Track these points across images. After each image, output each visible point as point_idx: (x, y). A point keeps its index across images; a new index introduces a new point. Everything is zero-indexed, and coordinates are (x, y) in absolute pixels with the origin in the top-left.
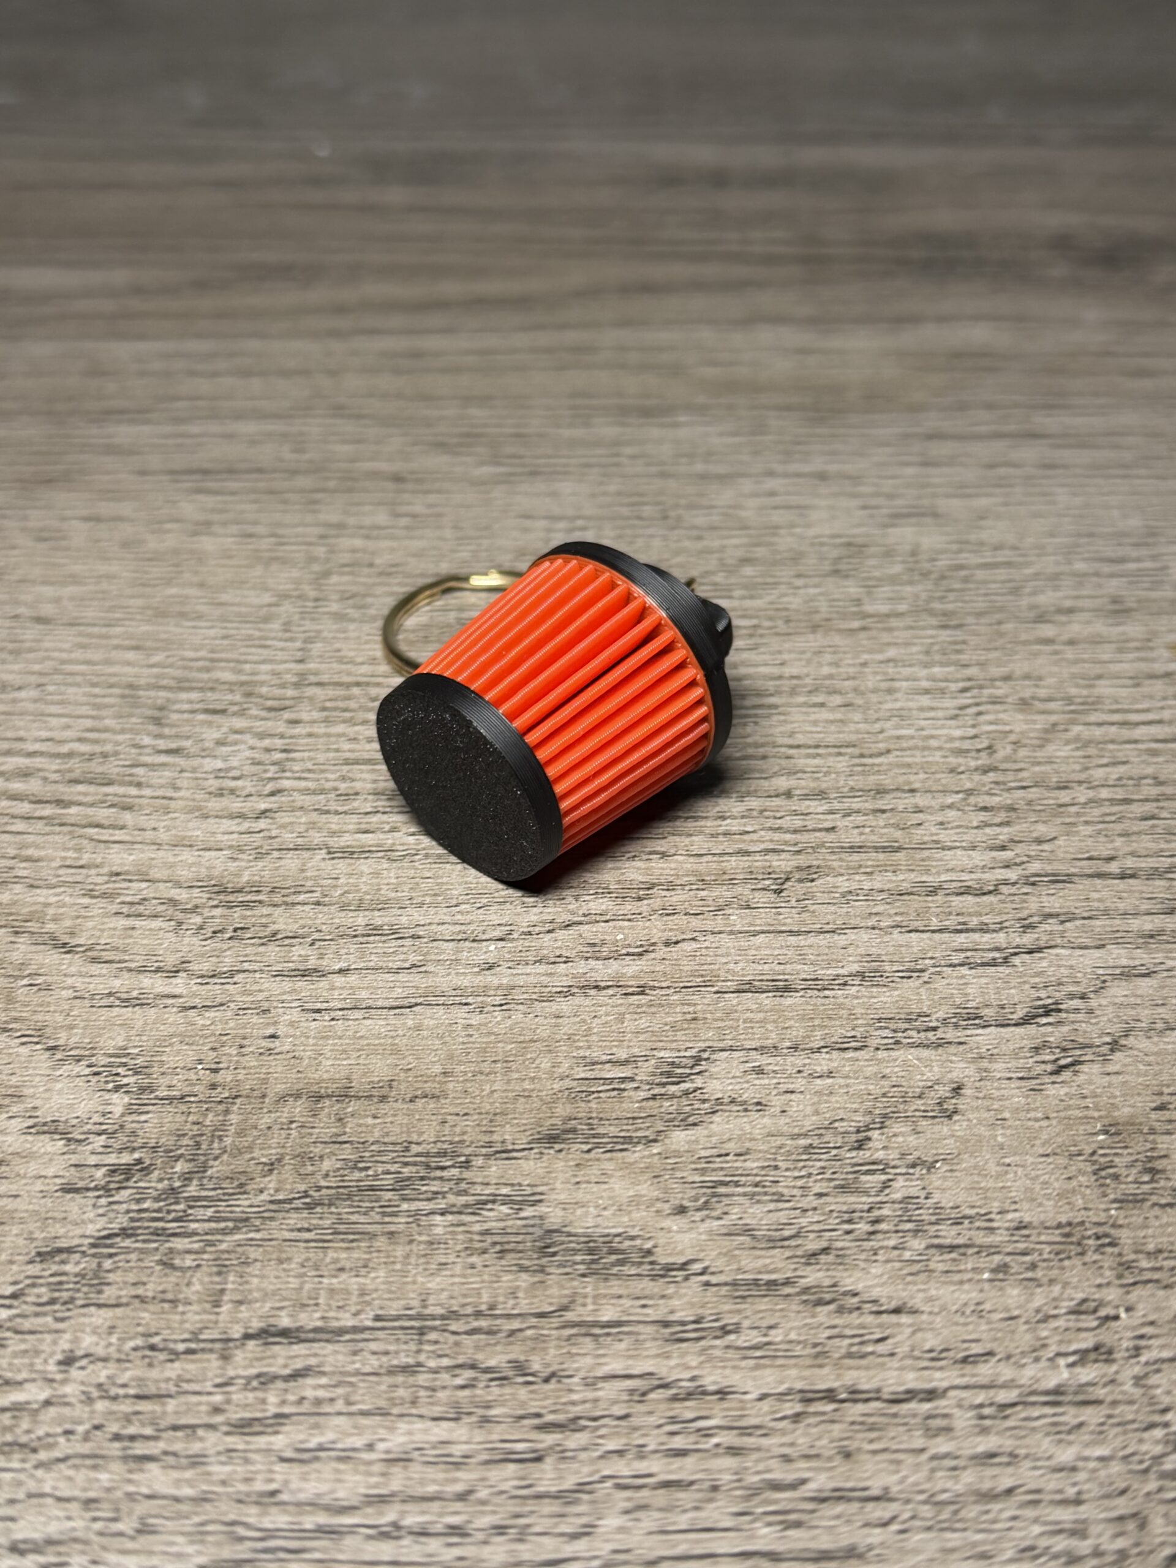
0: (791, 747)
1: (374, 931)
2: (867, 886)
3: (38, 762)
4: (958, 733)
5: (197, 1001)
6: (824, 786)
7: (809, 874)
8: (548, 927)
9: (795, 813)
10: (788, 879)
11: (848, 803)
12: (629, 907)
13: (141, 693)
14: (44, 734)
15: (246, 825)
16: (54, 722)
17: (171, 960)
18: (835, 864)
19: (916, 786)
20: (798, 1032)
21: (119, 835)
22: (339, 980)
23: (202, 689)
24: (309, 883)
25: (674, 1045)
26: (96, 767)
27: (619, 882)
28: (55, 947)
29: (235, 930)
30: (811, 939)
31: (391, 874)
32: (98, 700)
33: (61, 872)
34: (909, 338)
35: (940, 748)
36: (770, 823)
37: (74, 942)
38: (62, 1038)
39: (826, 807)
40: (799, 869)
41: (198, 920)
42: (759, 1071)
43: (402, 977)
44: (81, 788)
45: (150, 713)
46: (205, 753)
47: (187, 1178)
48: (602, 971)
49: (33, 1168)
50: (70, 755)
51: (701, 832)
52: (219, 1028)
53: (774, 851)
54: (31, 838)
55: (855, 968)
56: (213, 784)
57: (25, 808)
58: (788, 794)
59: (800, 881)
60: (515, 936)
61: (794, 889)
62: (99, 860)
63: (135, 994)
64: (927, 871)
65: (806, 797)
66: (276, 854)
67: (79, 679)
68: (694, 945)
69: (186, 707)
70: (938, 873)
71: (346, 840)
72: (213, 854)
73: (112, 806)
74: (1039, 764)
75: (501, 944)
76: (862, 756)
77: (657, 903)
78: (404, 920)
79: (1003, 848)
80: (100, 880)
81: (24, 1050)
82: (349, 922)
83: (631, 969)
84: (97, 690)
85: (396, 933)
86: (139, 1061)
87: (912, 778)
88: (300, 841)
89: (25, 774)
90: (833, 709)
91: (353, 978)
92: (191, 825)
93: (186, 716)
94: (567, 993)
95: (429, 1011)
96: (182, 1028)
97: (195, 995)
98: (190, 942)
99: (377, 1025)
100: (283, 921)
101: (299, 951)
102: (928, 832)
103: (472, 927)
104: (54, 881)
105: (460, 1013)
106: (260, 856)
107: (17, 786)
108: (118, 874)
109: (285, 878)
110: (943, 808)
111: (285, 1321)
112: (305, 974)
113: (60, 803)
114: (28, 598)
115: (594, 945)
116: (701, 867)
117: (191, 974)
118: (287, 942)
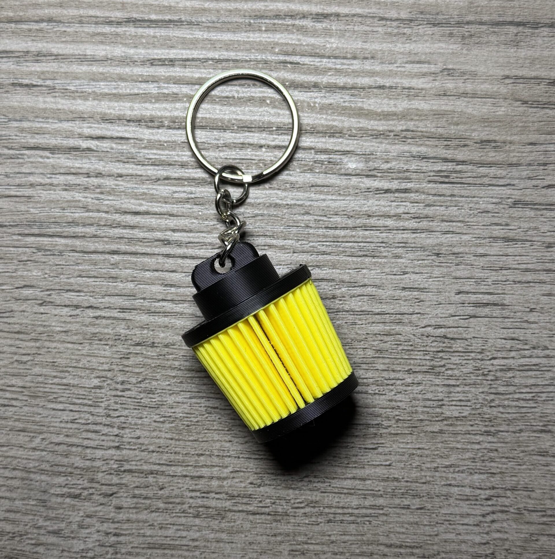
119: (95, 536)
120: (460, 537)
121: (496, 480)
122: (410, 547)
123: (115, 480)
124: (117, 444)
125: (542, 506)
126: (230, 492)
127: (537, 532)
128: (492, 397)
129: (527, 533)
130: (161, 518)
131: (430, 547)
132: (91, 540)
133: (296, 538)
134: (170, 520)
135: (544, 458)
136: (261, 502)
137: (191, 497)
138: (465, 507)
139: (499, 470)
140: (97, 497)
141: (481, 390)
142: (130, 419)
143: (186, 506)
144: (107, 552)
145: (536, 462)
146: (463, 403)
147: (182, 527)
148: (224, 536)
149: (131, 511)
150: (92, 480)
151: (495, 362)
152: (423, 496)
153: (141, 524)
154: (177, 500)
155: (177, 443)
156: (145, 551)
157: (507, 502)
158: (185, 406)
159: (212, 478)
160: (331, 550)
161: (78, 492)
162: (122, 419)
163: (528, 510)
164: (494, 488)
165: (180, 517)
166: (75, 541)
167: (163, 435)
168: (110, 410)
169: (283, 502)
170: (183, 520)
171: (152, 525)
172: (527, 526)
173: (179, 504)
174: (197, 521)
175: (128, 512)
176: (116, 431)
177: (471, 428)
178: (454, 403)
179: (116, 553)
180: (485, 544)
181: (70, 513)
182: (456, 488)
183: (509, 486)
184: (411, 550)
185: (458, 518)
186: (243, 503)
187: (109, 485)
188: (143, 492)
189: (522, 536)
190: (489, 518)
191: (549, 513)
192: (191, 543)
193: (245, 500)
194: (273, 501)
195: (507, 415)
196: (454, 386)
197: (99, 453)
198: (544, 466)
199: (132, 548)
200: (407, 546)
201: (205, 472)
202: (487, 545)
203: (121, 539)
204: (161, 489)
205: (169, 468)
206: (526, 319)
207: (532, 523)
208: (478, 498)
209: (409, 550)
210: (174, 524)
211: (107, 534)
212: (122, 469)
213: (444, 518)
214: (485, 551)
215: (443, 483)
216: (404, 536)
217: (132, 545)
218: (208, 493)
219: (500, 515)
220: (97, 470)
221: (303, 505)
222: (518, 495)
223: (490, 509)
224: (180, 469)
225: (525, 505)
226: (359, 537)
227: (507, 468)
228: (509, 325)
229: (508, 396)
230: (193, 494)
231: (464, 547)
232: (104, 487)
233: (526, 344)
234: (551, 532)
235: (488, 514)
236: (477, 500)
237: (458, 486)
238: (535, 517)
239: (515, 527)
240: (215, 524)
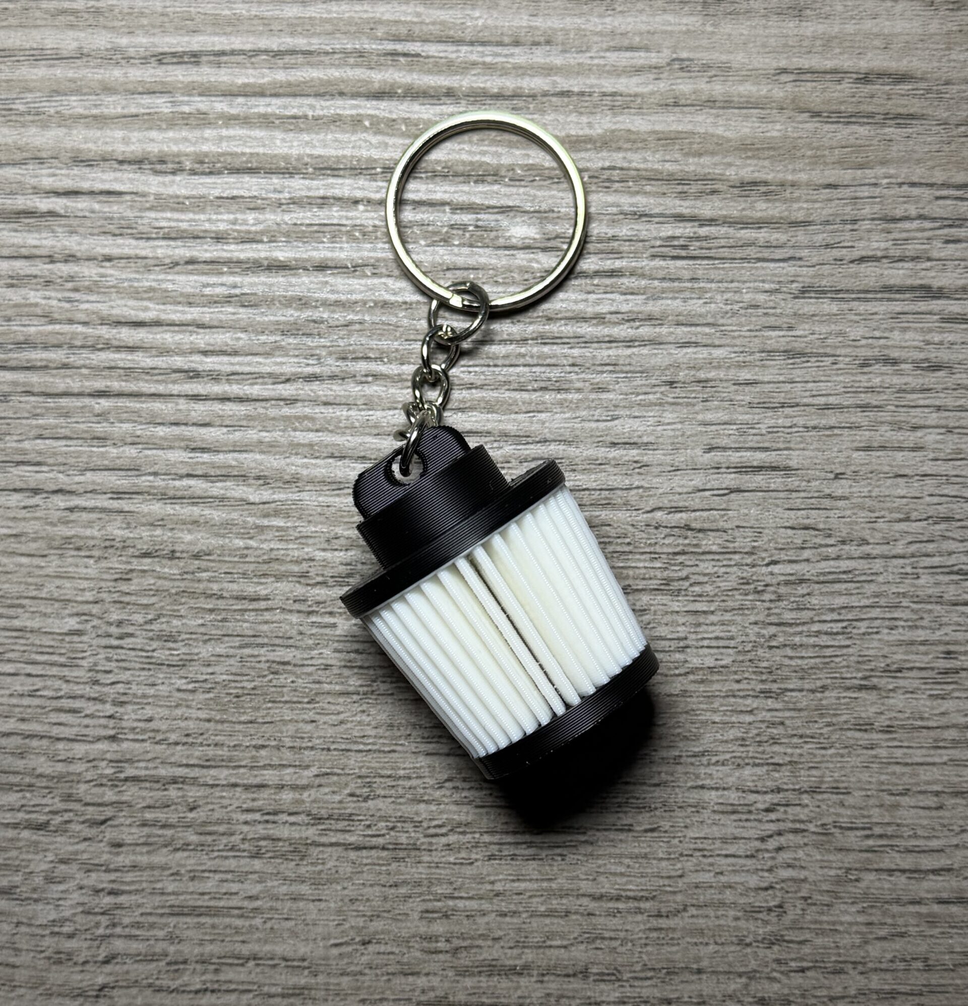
119: (76, 897)
120: (723, 879)
121: (782, 777)
122: (635, 899)
123: (110, 795)
124: (112, 732)
125: (866, 820)
126: (314, 812)
127: (858, 866)
128: (773, 630)
129: (840, 868)
130: (192, 861)
131: (671, 898)
132: (69, 903)
133: (433, 889)
134: (210, 864)
135: (866, 736)
136: (369, 826)
137: (246, 823)
138: (729, 825)
139: (788, 759)
140: (78, 827)
141: (753, 619)
142: (134, 687)
143: (236, 839)
144: (97, 925)
145: (852, 742)
146: (721, 643)
147: (229, 876)
148: (305, 889)
149: (138, 849)
150: (68, 798)
151: (776, 569)
152: (656, 809)
153: (156, 873)
154: (222, 829)
155: (219, 727)
156: (164, 920)
157: (803, 813)
158: (232, 661)
159: (283, 787)
160: (495, 908)
161: (43, 818)
162: (120, 688)
163: (841, 828)
164: (779, 790)
165: (226, 858)
166: (40, 906)
167: (194, 713)
168: (97, 672)
169: (409, 826)
170: (232, 864)
171: (177, 874)
172: (839, 856)
173: (223, 834)
174: (257, 864)
175: (134, 853)
176: (109, 709)
177: (736, 686)
178: (706, 643)
179: (114, 925)
180: (766, 889)
181: (30, 857)
182: (713, 793)
183: (806, 786)
184: (636, 904)
185: (718, 844)
186: (337, 831)
187: (100, 805)
188: (160, 815)
189: (832, 873)
190: (772, 844)
191: (877, 830)
192: (246, 904)
193: (341, 825)
194: (391, 825)
195: (799, 662)
196: (704, 612)
197: (80, 749)
198: (867, 748)
199: (142, 914)
200: (629, 898)
201: (270, 776)
202: (770, 892)
203: (122, 899)
204: (192, 809)
205: (205, 771)
206: (827, 491)
207: (848, 850)
208: (753, 808)
209: (632, 904)
210: (215, 871)
211: (98, 891)
212: (122, 776)
213: (692, 846)
214: (766, 901)
215: (689, 784)
216: (625, 879)
217: (141, 911)
218: (275, 813)
219: (791, 836)
220: (78, 779)
221: (444, 830)
222: (823, 800)
223: (773, 827)
224: (225, 772)
225: (834, 818)
226: (545, 884)
227: (801, 755)
228: (798, 503)
229: (799, 629)
230: (250, 817)
231: (729, 896)
232: (91, 808)
233: (830, 536)
234: (882, 866)
235: (771, 836)
236: (750, 812)
237: (717, 789)
238: (852, 839)
239: (819, 857)
240: (289, 868)
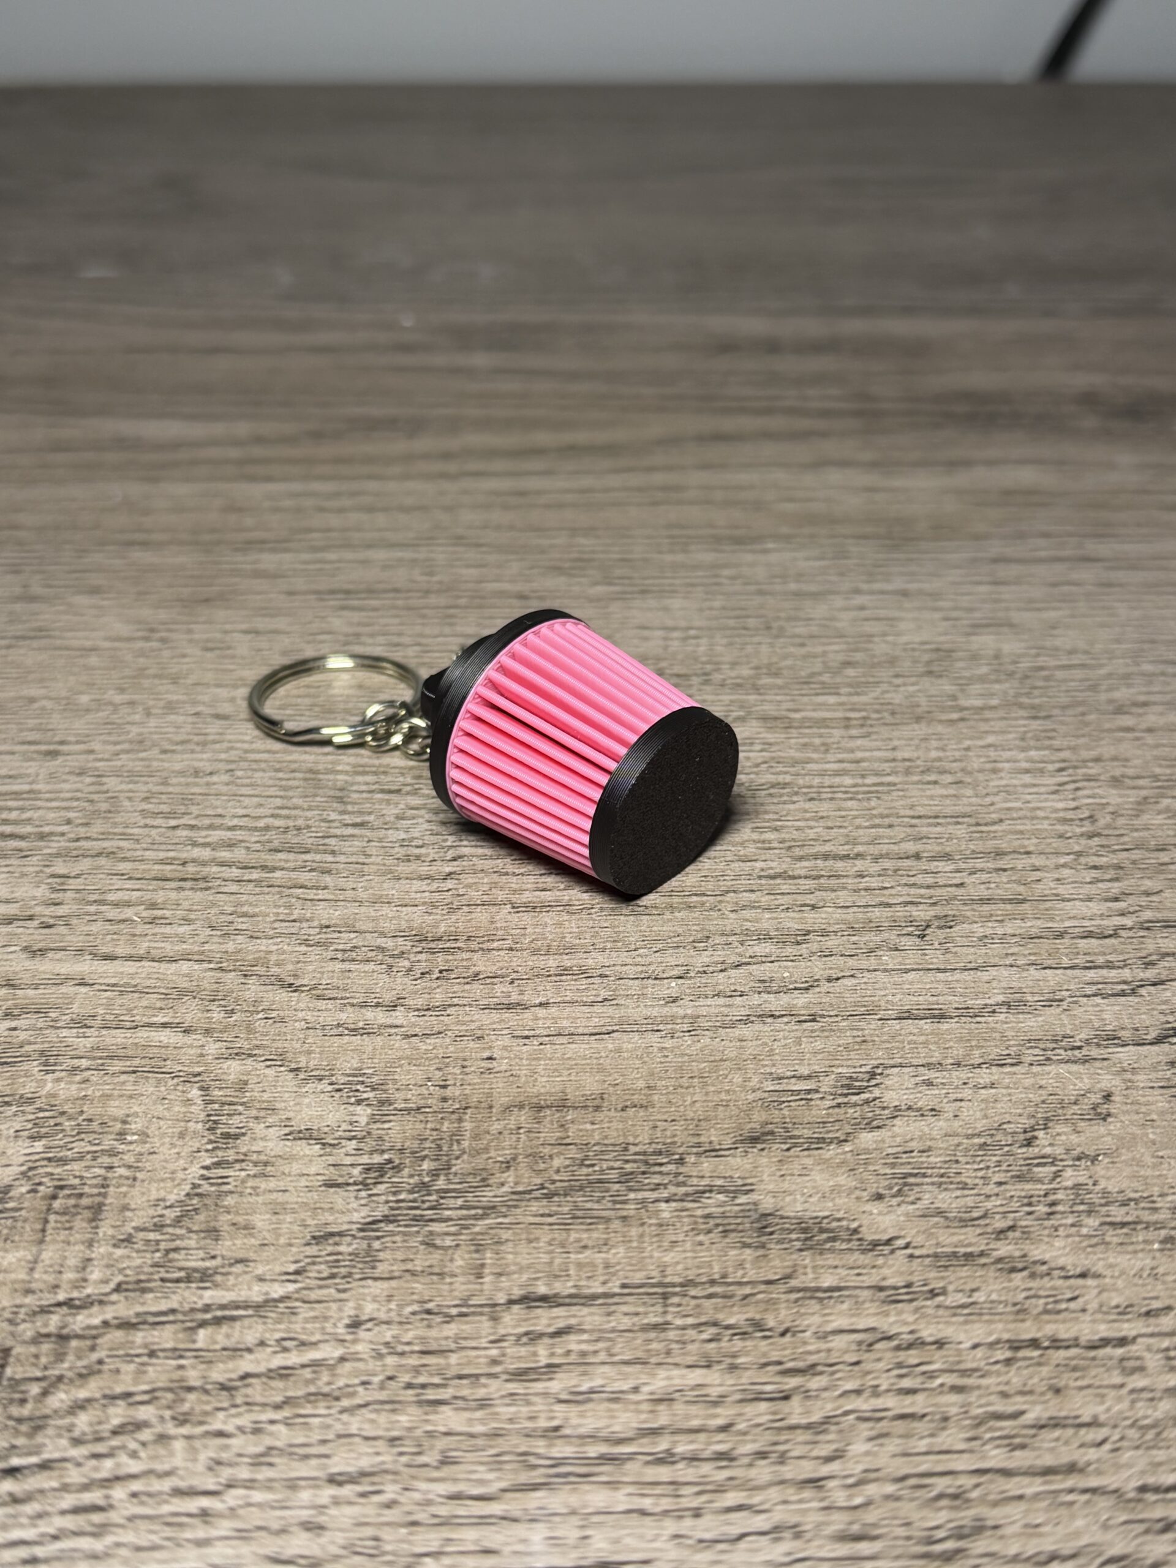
0: (913, 817)
1: (565, 971)
2: (1000, 931)
3: (239, 835)
4: (1061, 805)
5: (417, 1030)
6: (948, 849)
7: (947, 922)
8: (719, 967)
9: (926, 872)
10: (928, 926)
11: (971, 864)
12: (790, 950)
13: (321, 776)
14: (241, 812)
15: (435, 886)
16: (247, 801)
17: (388, 997)
18: (969, 914)
19: (1031, 848)
20: (958, 1052)
21: (322, 894)
22: (541, 1012)
23: (375, 773)
24: (500, 933)
25: (849, 1063)
26: (292, 838)
27: (777, 930)
28: (282, 986)
29: (441, 972)
30: (957, 976)
31: (572, 925)
32: (284, 783)
33: (276, 925)
34: (962, 479)
35: (1047, 818)
36: (905, 880)
37: (298, 983)
38: (303, 1061)
39: (952, 867)
40: (937, 917)
41: (407, 963)
42: (929, 1083)
43: (597, 1009)
44: (281, 856)
45: (332, 793)
46: (387, 826)
47: (435, 1174)
48: (775, 1003)
49: (296, 1168)
50: (267, 828)
51: (844, 888)
52: (440, 1052)
53: (912, 903)
54: (244, 898)
55: (1001, 998)
56: (400, 852)
57: (235, 872)
58: (917, 856)
59: (940, 928)
60: (692, 974)
61: (936, 935)
62: (308, 915)
63: (361, 1024)
64: (1052, 919)
65: (933, 859)
66: (466, 909)
67: (263, 765)
68: (853, 981)
69: (364, 788)
70: (1062, 921)
71: (527, 897)
72: (410, 909)
73: (311, 871)
74: (1137, 830)
75: (680, 981)
76: (978, 824)
77: (815, 947)
78: (590, 962)
79: (1116, 900)
80: (312, 931)
81: (268, 1071)
82: (542, 964)
83: (800, 1000)
84: (281, 775)
85: (584, 973)
86: (375, 1079)
87: (1026, 842)
88: (485, 898)
89: (230, 845)
90: (945, 786)
91: (553, 1010)
92: (385, 885)
93: (365, 795)
94: (746, 1021)
95: (625, 1036)
96: (408, 1052)
97: (414, 1025)
98: (402, 983)
99: (580, 1048)
100: (482, 964)
101: (500, 989)
102: (1048, 886)
103: (652, 968)
104: (271, 933)
105: (654, 1038)
106: (452, 910)
107: (224, 855)
108: (328, 927)
109: (478, 928)
110: (1058, 867)
111: (542, 1289)
112: (509, 1007)
113: (264, 868)
114: (206, 698)
115: (764, 981)
116: (850, 917)
117: (409, 1009)
118: (488, 981)
